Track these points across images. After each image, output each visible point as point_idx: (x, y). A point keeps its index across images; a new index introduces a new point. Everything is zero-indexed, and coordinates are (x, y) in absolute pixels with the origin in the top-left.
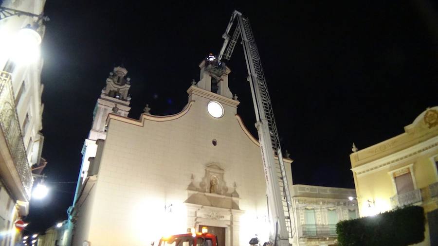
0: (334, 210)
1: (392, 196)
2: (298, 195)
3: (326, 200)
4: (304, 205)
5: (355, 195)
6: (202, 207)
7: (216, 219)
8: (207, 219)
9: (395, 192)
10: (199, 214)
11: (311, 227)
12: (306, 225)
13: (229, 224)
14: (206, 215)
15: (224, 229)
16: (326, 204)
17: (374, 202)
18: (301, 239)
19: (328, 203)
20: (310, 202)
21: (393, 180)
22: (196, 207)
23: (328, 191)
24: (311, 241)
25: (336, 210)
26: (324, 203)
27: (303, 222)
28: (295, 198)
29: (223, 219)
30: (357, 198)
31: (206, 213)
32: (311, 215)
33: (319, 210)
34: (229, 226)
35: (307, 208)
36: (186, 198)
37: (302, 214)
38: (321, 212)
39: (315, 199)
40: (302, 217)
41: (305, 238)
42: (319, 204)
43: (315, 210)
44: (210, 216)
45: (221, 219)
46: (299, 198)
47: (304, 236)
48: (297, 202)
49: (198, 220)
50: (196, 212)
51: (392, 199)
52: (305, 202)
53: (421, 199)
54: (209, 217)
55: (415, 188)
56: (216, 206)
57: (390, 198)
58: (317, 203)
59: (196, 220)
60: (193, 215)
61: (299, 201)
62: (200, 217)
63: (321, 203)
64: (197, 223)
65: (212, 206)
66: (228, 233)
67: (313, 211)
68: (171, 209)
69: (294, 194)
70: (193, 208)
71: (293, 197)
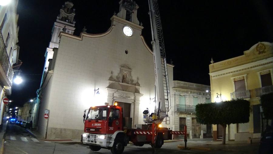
0: (196, 97)
1: (232, 92)
2: (176, 87)
3: (193, 91)
4: (179, 93)
5: (210, 89)
6: (117, 91)
7: (125, 98)
8: (120, 98)
9: (234, 90)
10: (115, 95)
11: (182, 106)
12: (179, 105)
13: (133, 101)
15: (130, 104)
16: (192, 93)
17: (221, 95)
18: (176, 113)
19: (194, 93)
20: (183, 92)
21: (233, 83)
22: (114, 91)
23: (194, 86)
24: (182, 114)
25: (198, 97)
26: (191, 92)
27: (178, 103)
28: (174, 88)
29: (130, 98)
30: (211, 92)
31: (119, 95)
32: (183, 99)
33: (188, 97)
34: (133, 102)
35: (181, 95)
36: (108, 85)
37: (177, 98)
38: (189, 97)
39: (186, 90)
40: (177, 100)
41: (178, 112)
42: (188, 93)
43: (186, 97)
44: (122, 96)
45: (128, 98)
47: (178, 111)
48: (175, 91)
49: (114, 99)
50: (113, 93)
51: (232, 94)
52: (179, 91)
53: (249, 96)
54: (121, 97)
55: (247, 89)
56: (126, 91)
57: (231, 93)
58: (187, 92)
59: (113, 98)
60: (112, 95)
61: (176, 90)
62: (116, 97)
63: (189, 92)
64: (114, 100)
65: (123, 90)
66: (132, 107)
67: (184, 97)
68: (98, 91)
69: (173, 86)
70: (112, 91)
71: (173, 88)
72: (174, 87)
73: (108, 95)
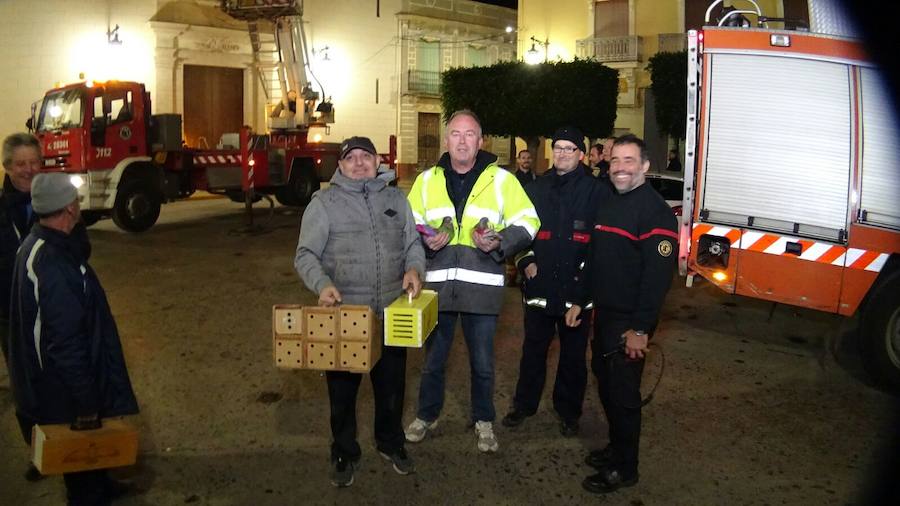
0: (481, 48)
1: (581, 38)
2: (409, 10)
3: (468, 27)
4: (419, 32)
6: (187, 29)
7: (220, 52)
8: (201, 51)
10: (183, 42)
11: (430, 77)
12: (417, 71)
13: (250, 61)
14: (198, 44)
15: (240, 73)
16: (466, 35)
18: (405, 98)
19: (472, 33)
20: (433, 28)
21: (591, 7)
22: (178, 29)
23: (476, 11)
24: (426, 103)
25: (488, 51)
26: (462, 32)
27: (413, 66)
28: (401, 16)
29: (237, 52)
30: (518, 31)
31: (199, 41)
32: (431, 53)
33: (451, 45)
34: (249, 65)
35: (425, 37)
36: (154, 11)
37: (412, 49)
38: (454, 47)
39: (444, 23)
40: (412, 56)
41: (413, 95)
42: (452, 33)
43: (443, 45)
44: (209, 46)
45: (232, 52)
46: (410, 17)
47: (412, 92)
48: (405, 26)
49: (181, 55)
50: (176, 38)
51: (582, 44)
52: (421, 26)
53: (636, 57)
54: (207, 48)
56: (222, 27)
57: (577, 41)
58: (448, 30)
59: (176, 54)
60: (171, 45)
61: (409, 23)
62: (186, 49)
63: (456, 32)
64: (181, 60)
65: (212, 26)
66: (249, 79)
67: (437, 45)
68: (117, 36)
69: (400, 9)
70: (169, 31)
71: (397, 14)
72: (402, 13)
73: (155, 46)
